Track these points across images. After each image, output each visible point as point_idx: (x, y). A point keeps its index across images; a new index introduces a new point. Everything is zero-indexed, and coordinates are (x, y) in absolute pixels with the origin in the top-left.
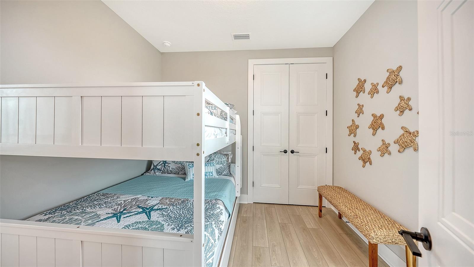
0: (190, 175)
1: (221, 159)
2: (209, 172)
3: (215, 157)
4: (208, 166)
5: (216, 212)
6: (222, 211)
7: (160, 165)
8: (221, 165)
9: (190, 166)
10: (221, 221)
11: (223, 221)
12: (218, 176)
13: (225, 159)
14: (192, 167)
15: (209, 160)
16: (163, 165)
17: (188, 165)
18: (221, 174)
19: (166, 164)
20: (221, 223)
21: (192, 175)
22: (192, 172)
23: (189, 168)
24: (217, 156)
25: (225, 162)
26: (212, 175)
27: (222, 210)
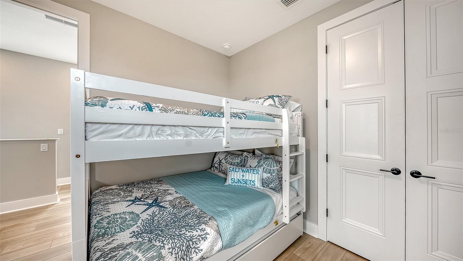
0: (229, 179)
1: (271, 167)
2: (250, 181)
3: (264, 163)
4: (250, 172)
5: (189, 234)
6: (208, 236)
7: (217, 164)
8: (269, 175)
9: (230, 170)
10: (199, 249)
11: (202, 250)
12: (262, 188)
13: (276, 168)
14: (232, 170)
15: (257, 165)
16: (219, 164)
17: (230, 167)
18: (268, 186)
19: (221, 164)
20: (197, 251)
21: (230, 179)
22: (231, 177)
23: (229, 171)
24: (266, 162)
25: (276, 171)
26: (253, 184)
27: (208, 234)
